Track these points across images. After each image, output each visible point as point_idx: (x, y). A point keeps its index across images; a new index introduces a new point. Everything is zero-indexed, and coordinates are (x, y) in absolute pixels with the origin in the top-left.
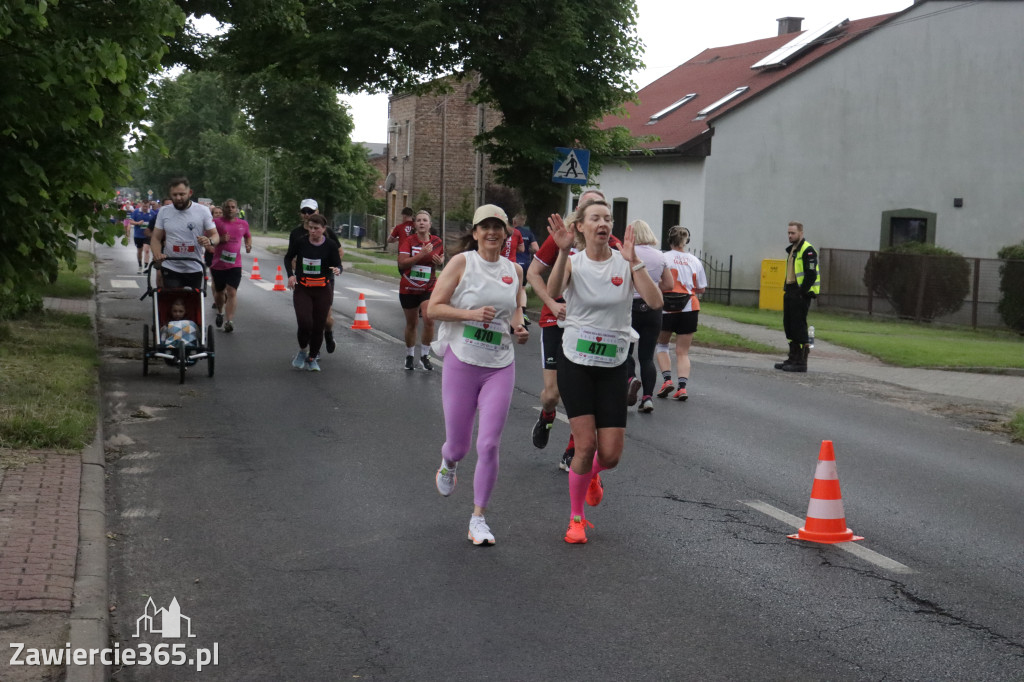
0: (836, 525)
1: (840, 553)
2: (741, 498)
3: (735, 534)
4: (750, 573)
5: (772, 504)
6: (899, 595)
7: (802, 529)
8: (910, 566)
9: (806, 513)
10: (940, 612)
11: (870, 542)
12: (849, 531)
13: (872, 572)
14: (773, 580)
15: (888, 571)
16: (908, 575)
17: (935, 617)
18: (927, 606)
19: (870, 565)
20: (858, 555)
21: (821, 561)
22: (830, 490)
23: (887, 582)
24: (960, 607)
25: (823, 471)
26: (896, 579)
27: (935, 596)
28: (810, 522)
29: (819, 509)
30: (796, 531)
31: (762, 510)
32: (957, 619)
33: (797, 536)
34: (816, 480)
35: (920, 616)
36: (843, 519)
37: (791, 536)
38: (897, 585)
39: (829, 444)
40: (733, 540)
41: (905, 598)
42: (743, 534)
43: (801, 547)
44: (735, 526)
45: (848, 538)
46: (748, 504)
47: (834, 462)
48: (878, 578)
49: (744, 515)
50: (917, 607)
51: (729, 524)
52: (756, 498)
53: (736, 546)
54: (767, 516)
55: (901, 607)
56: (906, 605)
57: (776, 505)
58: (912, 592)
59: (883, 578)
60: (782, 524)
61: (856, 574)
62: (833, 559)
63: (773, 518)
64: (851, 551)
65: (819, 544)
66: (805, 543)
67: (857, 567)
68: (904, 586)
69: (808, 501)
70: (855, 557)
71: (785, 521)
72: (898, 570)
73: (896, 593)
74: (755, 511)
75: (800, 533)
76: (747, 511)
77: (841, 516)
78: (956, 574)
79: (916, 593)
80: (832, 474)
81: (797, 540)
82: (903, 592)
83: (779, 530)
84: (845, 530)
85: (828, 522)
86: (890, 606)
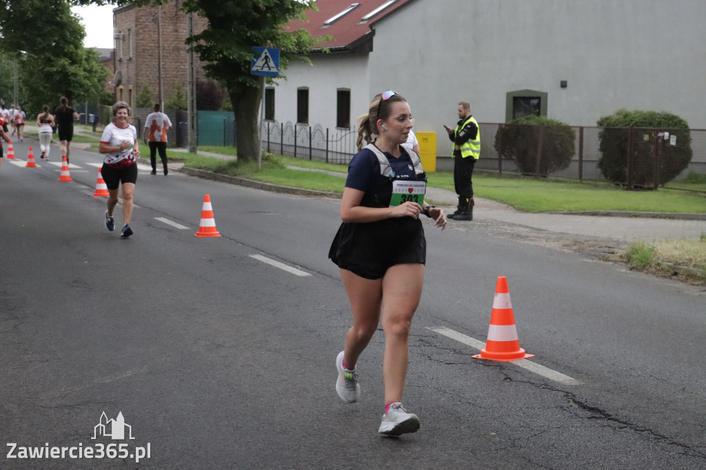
0: (510, 346)
1: (517, 370)
2: (429, 326)
3: (429, 357)
4: (447, 390)
5: (454, 329)
6: (572, 403)
7: (484, 350)
8: (576, 378)
9: (486, 337)
10: (608, 417)
11: (540, 358)
12: (522, 350)
13: (546, 385)
14: (467, 395)
15: (559, 383)
16: (576, 386)
17: (606, 422)
18: (596, 412)
19: (543, 379)
20: (532, 370)
21: (503, 377)
22: (505, 317)
23: (560, 393)
24: (625, 413)
25: (500, 301)
26: (567, 390)
27: (602, 404)
28: (490, 345)
29: (496, 333)
30: (478, 352)
31: (447, 335)
32: (625, 423)
33: (480, 356)
34: (494, 310)
35: (593, 422)
36: (517, 341)
37: (475, 356)
38: (569, 394)
39: (504, 279)
40: (428, 362)
41: (576, 406)
42: (435, 357)
43: (485, 365)
44: (428, 350)
45: (521, 356)
46: (435, 331)
47: (508, 294)
48: (552, 389)
49: (433, 339)
50: (589, 414)
51: (423, 347)
52: (440, 325)
53: (431, 367)
54: (452, 340)
55: (576, 414)
56: (581, 412)
57: (458, 331)
58: (583, 401)
59: (557, 390)
60: (466, 347)
61: (533, 387)
62: (512, 375)
63: (457, 342)
64: (526, 367)
65: (499, 363)
66: (486, 362)
67: (533, 381)
68: (574, 396)
69: (488, 327)
70: (530, 372)
71: (467, 343)
72: (568, 383)
73: (569, 402)
74: (442, 335)
75: (483, 354)
76: (436, 336)
77: (516, 338)
78: (615, 384)
79: (586, 402)
80: (507, 304)
81: (480, 359)
82: (574, 401)
83: (464, 351)
84: (519, 350)
85: (506, 343)
86: (567, 414)
